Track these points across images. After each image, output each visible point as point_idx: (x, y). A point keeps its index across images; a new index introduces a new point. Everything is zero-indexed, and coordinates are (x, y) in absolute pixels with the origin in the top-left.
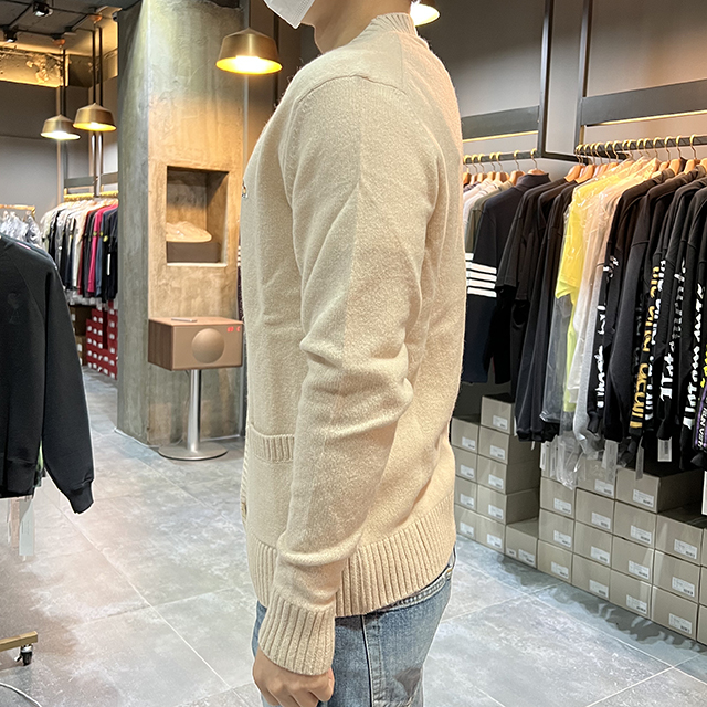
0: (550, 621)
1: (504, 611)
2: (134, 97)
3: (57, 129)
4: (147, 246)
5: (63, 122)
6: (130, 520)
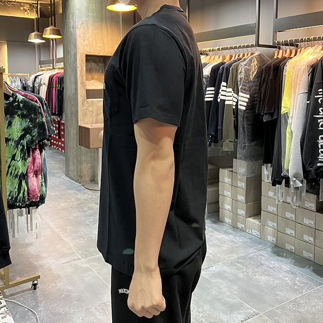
0: (267, 263)
1: (245, 259)
2: (70, 23)
3: (35, 38)
4: (77, 92)
5: (37, 34)
6: (72, 218)
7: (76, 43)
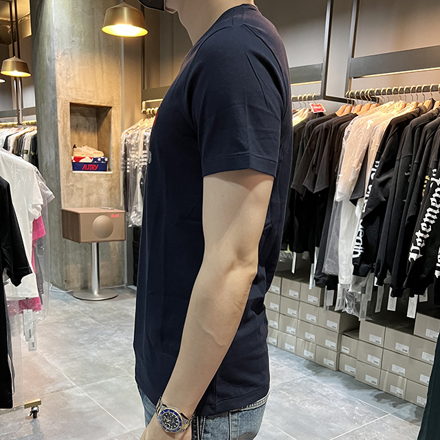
0: (319, 390)
1: (292, 385)
2: (45, 52)
6: (59, 336)
7: (55, 84)
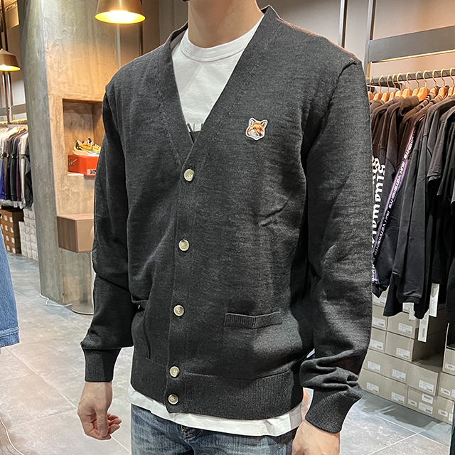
6: (57, 355)
7: (46, 79)
